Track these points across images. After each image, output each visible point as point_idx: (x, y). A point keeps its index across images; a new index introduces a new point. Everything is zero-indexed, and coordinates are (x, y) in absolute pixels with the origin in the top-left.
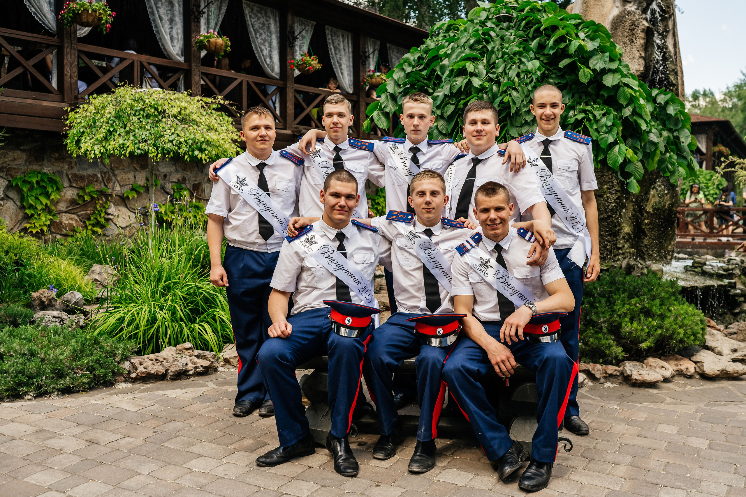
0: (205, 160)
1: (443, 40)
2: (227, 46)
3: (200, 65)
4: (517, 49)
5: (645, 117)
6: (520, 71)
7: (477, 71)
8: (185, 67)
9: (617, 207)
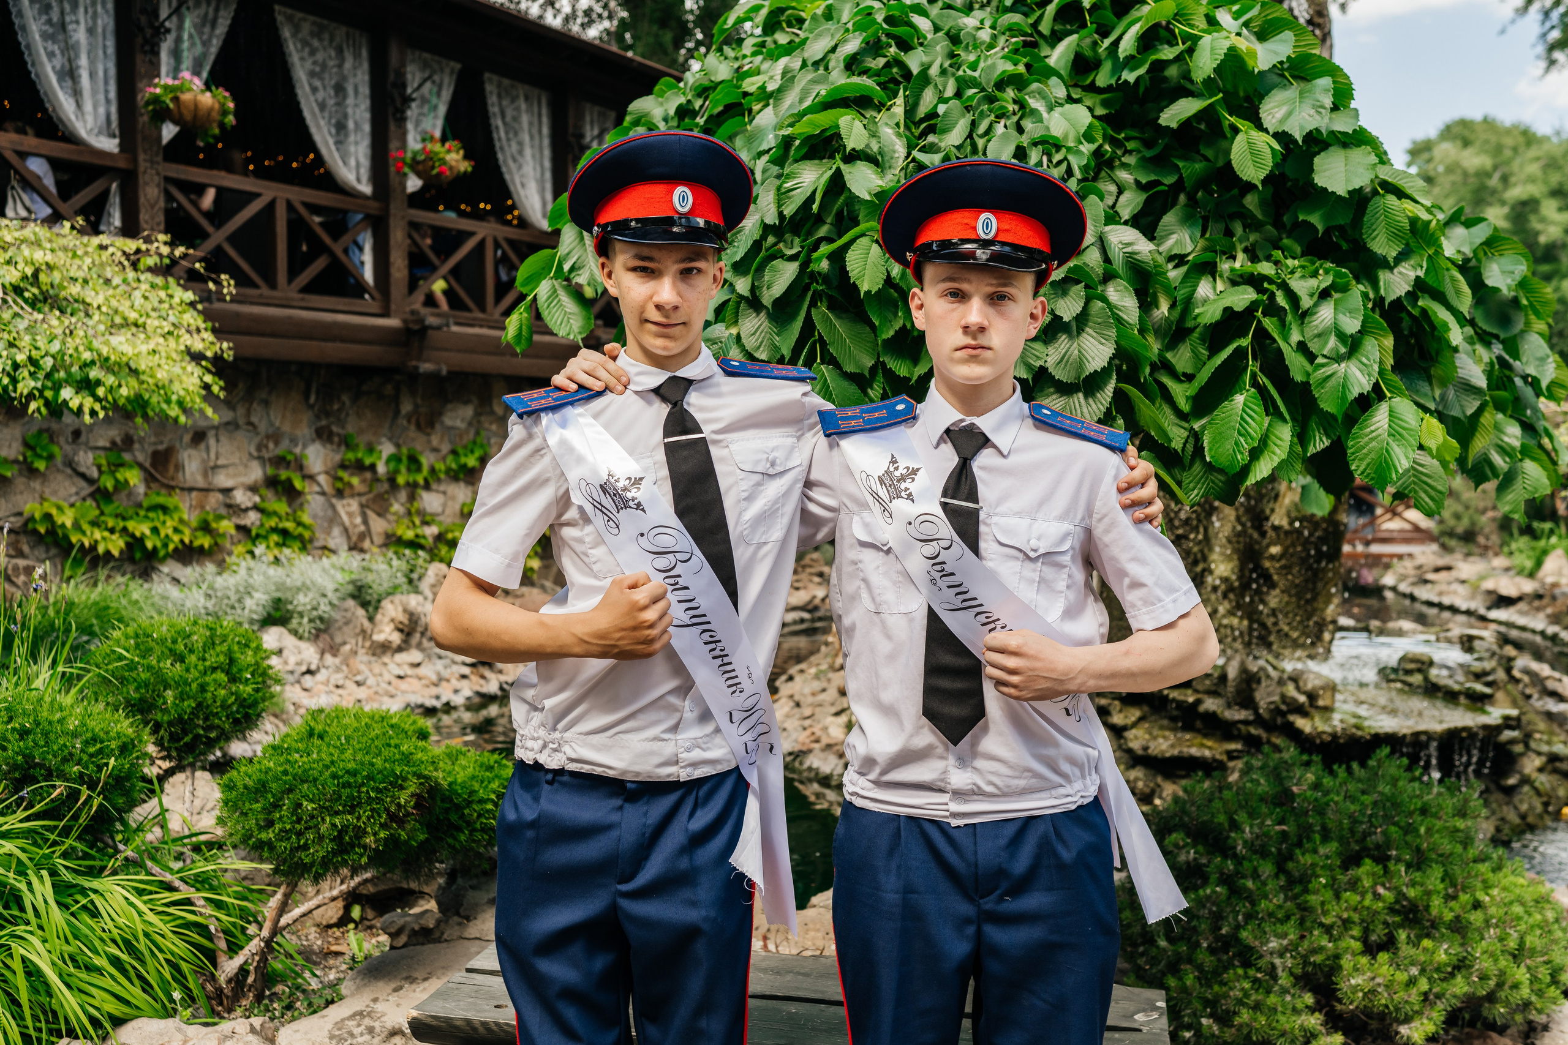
0: (93, 413)
1: (754, 54)
2: (225, 113)
3: (160, 158)
4: (1009, 67)
5: (1454, 302)
6: (1025, 140)
7: (875, 147)
8: (122, 164)
9: (1198, 516)
